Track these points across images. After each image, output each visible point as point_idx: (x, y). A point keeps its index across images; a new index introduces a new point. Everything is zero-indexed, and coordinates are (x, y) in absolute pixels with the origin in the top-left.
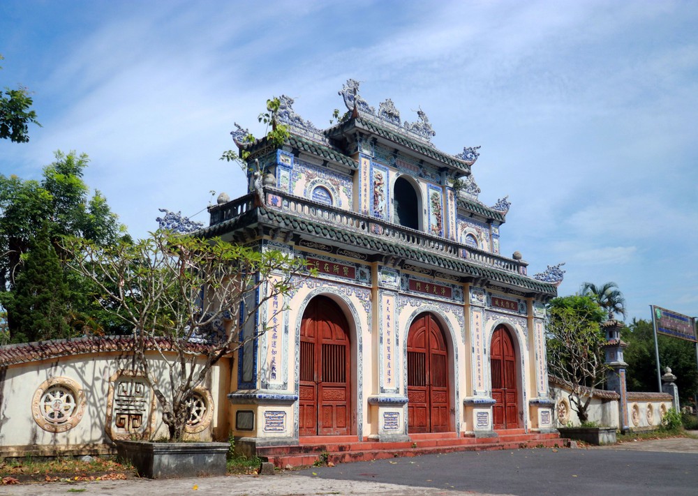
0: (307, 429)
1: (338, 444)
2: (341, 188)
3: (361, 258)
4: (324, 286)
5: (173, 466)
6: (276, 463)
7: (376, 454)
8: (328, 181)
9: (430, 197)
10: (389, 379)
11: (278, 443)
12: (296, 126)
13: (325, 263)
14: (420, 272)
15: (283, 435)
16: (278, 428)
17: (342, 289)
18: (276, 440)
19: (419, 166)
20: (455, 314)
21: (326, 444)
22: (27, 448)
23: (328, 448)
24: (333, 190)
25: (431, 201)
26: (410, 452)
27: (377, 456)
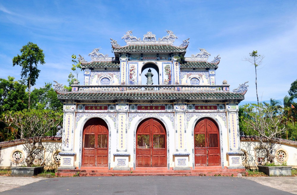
0: (90, 164)
1: (91, 170)
2: (114, 76)
3: (110, 102)
4: (93, 115)
5: (17, 173)
6: (58, 175)
7: (103, 174)
8: (108, 75)
9: (164, 67)
10: (122, 146)
11: (66, 168)
12: (100, 58)
13: (93, 107)
14: (144, 102)
15: (70, 166)
16: (68, 164)
17: (101, 115)
18: (66, 167)
19: (157, 56)
20: (168, 117)
21: (86, 170)
22: (9, 167)
23: (87, 171)
24: (110, 77)
25: (164, 69)
26: (121, 174)
27: (103, 175)
